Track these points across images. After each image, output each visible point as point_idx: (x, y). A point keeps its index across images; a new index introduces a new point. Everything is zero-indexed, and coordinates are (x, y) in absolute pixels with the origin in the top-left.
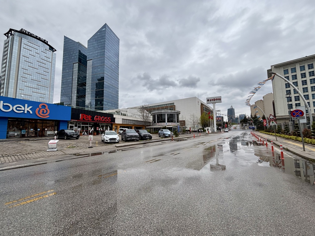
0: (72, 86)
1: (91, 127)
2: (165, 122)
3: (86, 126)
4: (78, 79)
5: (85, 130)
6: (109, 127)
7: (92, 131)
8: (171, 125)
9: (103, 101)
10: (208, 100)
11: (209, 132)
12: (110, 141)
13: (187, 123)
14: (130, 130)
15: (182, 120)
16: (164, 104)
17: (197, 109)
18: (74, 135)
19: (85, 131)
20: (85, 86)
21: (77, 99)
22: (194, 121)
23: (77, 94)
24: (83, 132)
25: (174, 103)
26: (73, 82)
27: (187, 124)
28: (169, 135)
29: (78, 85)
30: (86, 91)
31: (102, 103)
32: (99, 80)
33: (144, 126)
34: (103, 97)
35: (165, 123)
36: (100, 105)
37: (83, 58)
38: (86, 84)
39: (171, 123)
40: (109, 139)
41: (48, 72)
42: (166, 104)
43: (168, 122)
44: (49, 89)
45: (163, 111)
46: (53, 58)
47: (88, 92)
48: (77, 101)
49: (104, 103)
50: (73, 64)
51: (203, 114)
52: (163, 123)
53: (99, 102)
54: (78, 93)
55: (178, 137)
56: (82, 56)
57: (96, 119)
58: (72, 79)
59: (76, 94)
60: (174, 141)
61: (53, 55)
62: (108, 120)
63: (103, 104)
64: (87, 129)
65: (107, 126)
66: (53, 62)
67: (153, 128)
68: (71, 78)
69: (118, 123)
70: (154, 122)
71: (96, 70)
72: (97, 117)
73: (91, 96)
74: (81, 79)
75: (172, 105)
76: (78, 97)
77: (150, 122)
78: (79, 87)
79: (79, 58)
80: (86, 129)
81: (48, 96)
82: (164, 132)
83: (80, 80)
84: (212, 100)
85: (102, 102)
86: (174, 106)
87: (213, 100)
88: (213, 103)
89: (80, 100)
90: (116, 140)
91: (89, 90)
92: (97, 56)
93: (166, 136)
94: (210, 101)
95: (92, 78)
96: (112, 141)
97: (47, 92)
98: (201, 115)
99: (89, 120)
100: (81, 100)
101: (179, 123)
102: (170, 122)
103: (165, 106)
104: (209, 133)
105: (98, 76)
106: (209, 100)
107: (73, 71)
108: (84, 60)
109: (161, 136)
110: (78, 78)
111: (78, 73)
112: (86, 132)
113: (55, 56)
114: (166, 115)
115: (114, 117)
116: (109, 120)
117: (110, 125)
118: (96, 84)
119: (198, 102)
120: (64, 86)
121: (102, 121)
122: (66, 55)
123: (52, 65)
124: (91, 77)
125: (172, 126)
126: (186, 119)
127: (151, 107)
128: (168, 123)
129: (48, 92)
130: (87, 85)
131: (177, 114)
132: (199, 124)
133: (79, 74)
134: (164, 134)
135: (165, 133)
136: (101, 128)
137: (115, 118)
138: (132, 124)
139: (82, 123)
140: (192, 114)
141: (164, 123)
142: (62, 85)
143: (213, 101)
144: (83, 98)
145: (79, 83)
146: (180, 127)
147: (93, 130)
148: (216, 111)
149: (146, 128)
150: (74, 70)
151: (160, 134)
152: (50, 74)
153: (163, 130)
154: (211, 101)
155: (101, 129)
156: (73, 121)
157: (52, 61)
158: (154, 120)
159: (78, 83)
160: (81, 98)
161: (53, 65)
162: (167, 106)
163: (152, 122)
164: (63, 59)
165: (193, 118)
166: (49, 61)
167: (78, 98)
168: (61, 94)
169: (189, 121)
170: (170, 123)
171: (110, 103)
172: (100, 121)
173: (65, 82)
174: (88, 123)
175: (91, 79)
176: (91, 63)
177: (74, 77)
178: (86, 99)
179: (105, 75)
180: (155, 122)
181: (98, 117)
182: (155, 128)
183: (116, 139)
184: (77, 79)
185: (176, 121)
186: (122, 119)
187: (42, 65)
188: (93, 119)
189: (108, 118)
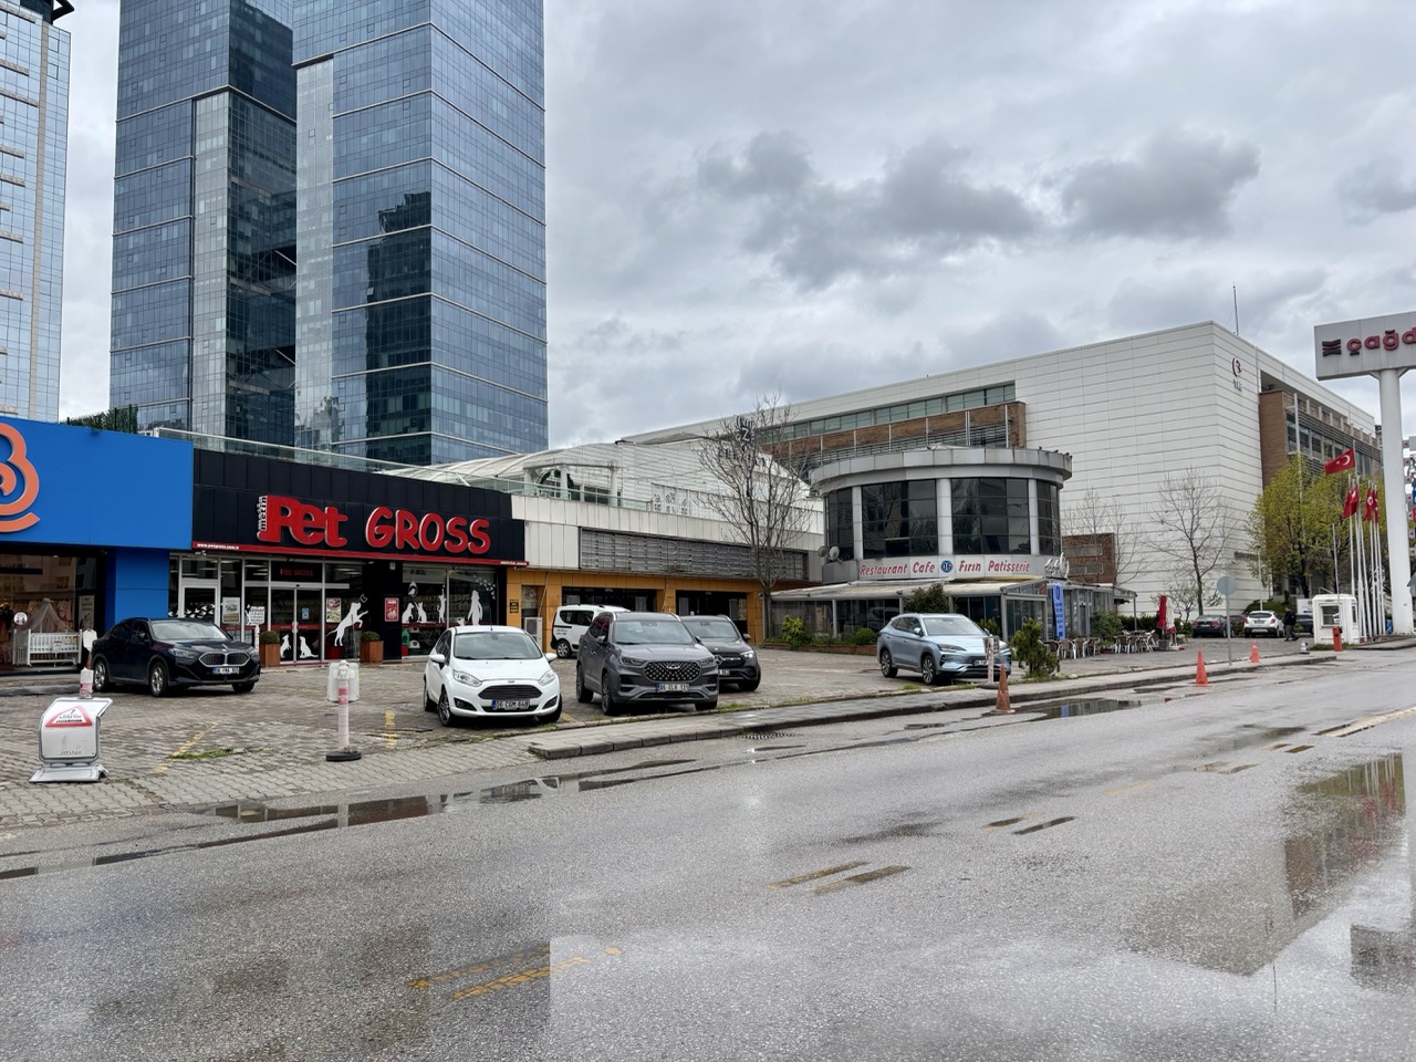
0: (191, 280)
1: (345, 599)
2: (931, 548)
3: (303, 595)
4: (232, 221)
5: (295, 624)
6: (475, 596)
7: (349, 630)
8: (992, 573)
9: (428, 389)
10: (1331, 349)
11: (1338, 632)
12: (486, 709)
13: (1136, 558)
14: (644, 622)
15: (1087, 532)
16: (926, 400)
17: (1222, 431)
18: (219, 659)
19: (295, 631)
20: (290, 270)
21: (232, 383)
22: (1198, 535)
23: (233, 342)
24: (286, 638)
25: (1012, 384)
26: (199, 248)
27: (1134, 568)
28: (972, 659)
29: (234, 268)
30: (298, 315)
31: (421, 406)
32: (392, 219)
33: (755, 582)
34: (426, 355)
35: (937, 561)
36: (407, 422)
37: (263, 47)
38: (294, 258)
39: (989, 558)
40: (483, 695)
41: (19, 177)
42: (945, 397)
43: (961, 547)
44: (27, 306)
45: (913, 457)
46: (51, 70)
47: (313, 319)
48: (230, 398)
49: (438, 401)
50: (195, 100)
51: (1284, 473)
52: (912, 560)
53: (400, 400)
54: (235, 328)
55: (1055, 679)
56: (259, 36)
57: (378, 536)
58: (192, 220)
59: (221, 344)
60: (1018, 711)
61: (52, 43)
62: (471, 538)
63: (428, 411)
64: (316, 618)
65: (460, 590)
66: (50, 97)
67: (829, 603)
68: (179, 212)
69: (545, 563)
70: (834, 550)
71: (364, 140)
72: (381, 521)
73: (337, 349)
74: (256, 223)
75: (994, 399)
76: (240, 365)
77: (805, 554)
78: (241, 283)
79: (235, 53)
80: (306, 614)
81: (25, 365)
82: (926, 638)
83: (247, 229)
84: (1373, 344)
85: (421, 397)
86: (1016, 406)
87: (1377, 347)
88: (1378, 373)
89: (253, 389)
90: (533, 701)
91: (319, 302)
92: (369, 26)
93: (948, 666)
94: (1355, 353)
95: (340, 206)
96: (509, 709)
97: (13, 335)
98: (1265, 483)
99: (323, 545)
100: (260, 390)
101: (1059, 562)
102: (976, 550)
103: (936, 410)
104: (1346, 646)
105: (386, 185)
106: (1344, 346)
107: (193, 160)
108: (272, 63)
109: (901, 672)
110: (236, 215)
111: (231, 172)
112: (303, 639)
113: (63, 48)
114: (945, 491)
115: (516, 515)
116: (478, 542)
117: (486, 582)
118: (373, 252)
119: (1237, 368)
120: (129, 282)
121: (422, 551)
122: (142, 39)
123: (42, 120)
124: (327, 198)
125: (993, 588)
126: (1127, 520)
127: (815, 426)
128: (959, 558)
129: (25, 337)
130: (302, 268)
131: (1038, 481)
132: (1244, 564)
133: (241, 176)
134: (927, 654)
135: (940, 647)
136: (420, 607)
137: (521, 524)
138: (655, 568)
139: (276, 566)
140: (1174, 475)
141: (923, 560)
142: (116, 274)
143: (1381, 357)
144: (274, 367)
145: (241, 256)
146: (1067, 592)
147: (357, 619)
148: (1406, 445)
149: (775, 603)
150: (201, 147)
151: (895, 655)
152: (31, 195)
153: (921, 617)
154: (1363, 351)
155: (415, 611)
156: (208, 551)
157: (42, 93)
158: (838, 531)
159: (231, 253)
160: (260, 371)
161: (50, 123)
162: (949, 416)
163: (824, 552)
164: (121, 67)
165: (1188, 515)
166: (23, 94)
167: (239, 369)
168: (114, 344)
169: (1153, 537)
170: (983, 562)
171: (478, 402)
172: (407, 549)
173: (137, 249)
174: (321, 564)
175: (328, 218)
176: (330, 87)
177: (201, 207)
178: (301, 374)
179: (437, 174)
180: (847, 553)
181: (392, 522)
182: (845, 605)
183: (534, 692)
184: (223, 222)
185: (1036, 542)
186: (581, 531)
188: (354, 535)
189: (467, 528)
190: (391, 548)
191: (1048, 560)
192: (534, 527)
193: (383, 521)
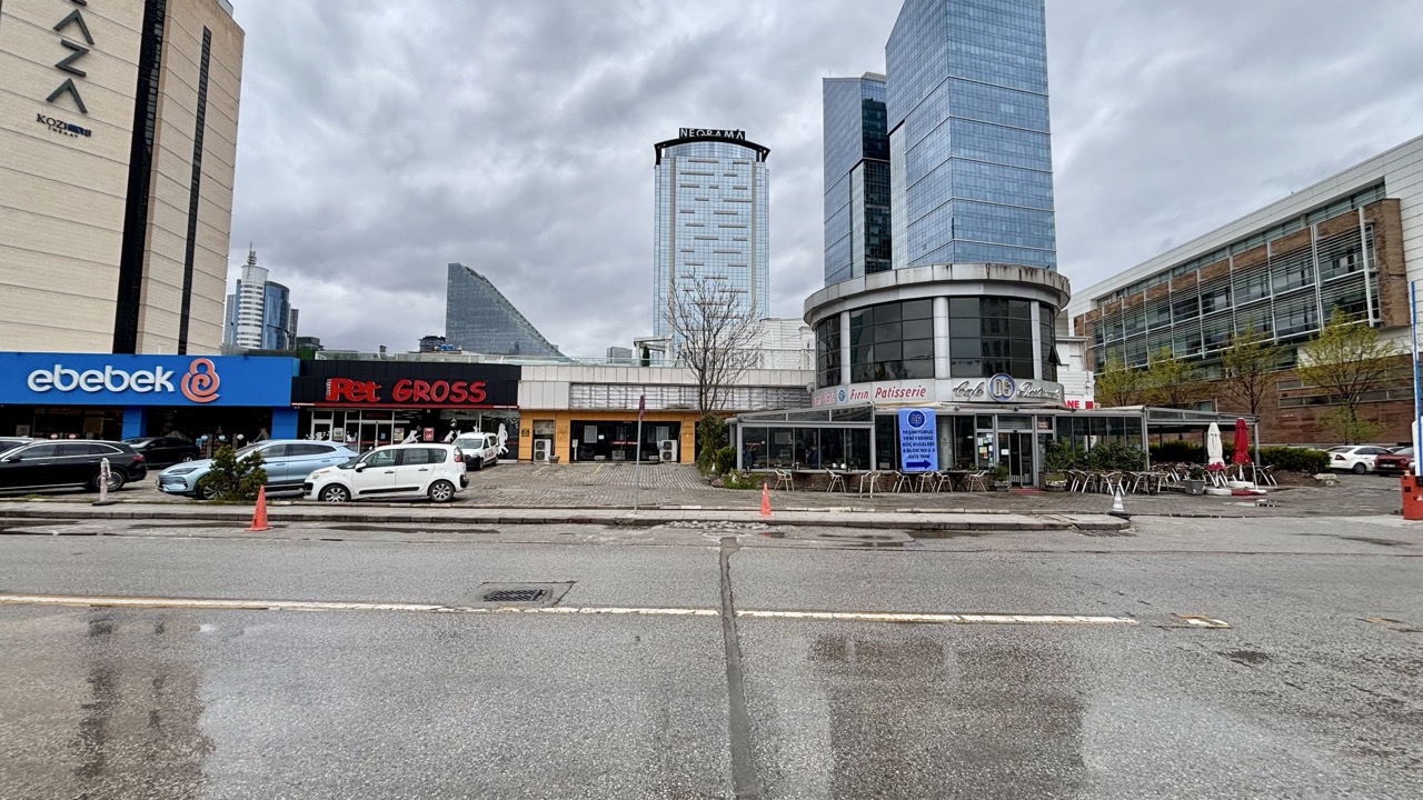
0: (852, 264)
3: (381, 426)
4: (866, 229)
6: (502, 427)
8: (879, 400)
25: (1381, 182)
35: (837, 390)
39: (876, 385)
41: (743, 236)
50: (852, 171)
52: (828, 391)
57: (402, 395)
64: (389, 438)
66: (758, 195)
69: (536, 406)
71: (920, 160)
80: (384, 436)
92: (920, 95)
95: (909, 203)
99: (365, 401)
102: (867, 379)
111: (866, 202)
114: (845, 322)
115: (525, 377)
121: (432, 402)
122: (831, 151)
123: (755, 207)
128: (854, 386)
137: (515, 383)
141: (832, 391)
147: (414, 439)
150: (854, 194)
152: (750, 244)
157: (754, 195)
161: (759, 207)
166: (745, 198)
170: (870, 389)
172: (422, 401)
173: (833, 255)
176: (903, 138)
177: (855, 226)
184: (863, 230)
185: (942, 364)
186: (572, 384)
187: (728, 220)
188: (386, 395)
189: (468, 388)
190: (410, 401)
191: (958, 382)
192: (527, 385)
193: (405, 387)
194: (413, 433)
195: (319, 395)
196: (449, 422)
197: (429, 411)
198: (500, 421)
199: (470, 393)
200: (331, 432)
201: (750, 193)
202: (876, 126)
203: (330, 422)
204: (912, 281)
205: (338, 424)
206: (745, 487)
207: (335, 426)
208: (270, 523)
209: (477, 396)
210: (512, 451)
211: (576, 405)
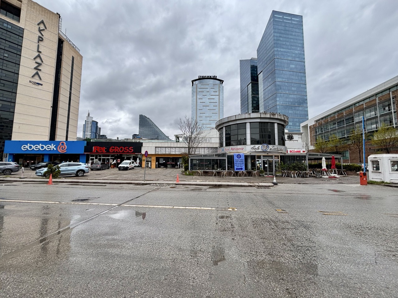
5: (106, 163)
6: (138, 159)
8: (232, 151)
41: (216, 105)
43: (227, 144)
46: (220, 90)
50: (248, 86)
57: (112, 151)
61: (220, 87)
66: (220, 94)
68: (247, 103)
78: (254, 111)
79: (252, 77)
80: (108, 161)
92: (267, 63)
99: (102, 152)
107: (248, 95)
111: (252, 94)
114: (224, 130)
121: (119, 152)
122: (242, 80)
128: (225, 148)
130: (260, 106)
137: (141, 147)
147: (115, 162)
152: (218, 107)
161: (221, 97)
170: (229, 148)
172: (117, 152)
176: (262, 76)
177: (249, 101)
181: (114, 148)
185: (248, 141)
186: (156, 147)
187: (212, 101)
188: (108, 151)
189: (128, 149)
190: (114, 152)
191: (252, 146)
192: (144, 147)
193: (112, 148)
194: (115, 160)
195: (91, 151)
196: (124, 157)
197: (119, 155)
198: (138, 157)
199: (129, 150)
200: (94, 160)
201: (218, 93)
202: (255, 73)
203: (94, 158)
204: (240, 118)
205: (96, 158)
206: (190, 175)
207: (95, 159)
208: (53, 183)
209: (131, 150)
210: (140, 165)
211: (157, 153)
